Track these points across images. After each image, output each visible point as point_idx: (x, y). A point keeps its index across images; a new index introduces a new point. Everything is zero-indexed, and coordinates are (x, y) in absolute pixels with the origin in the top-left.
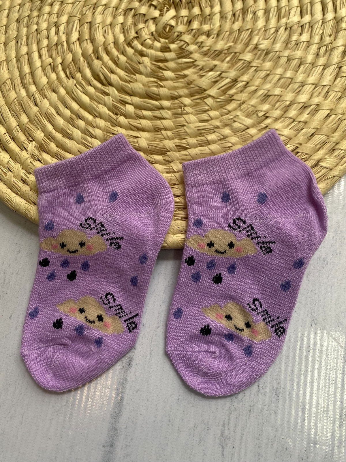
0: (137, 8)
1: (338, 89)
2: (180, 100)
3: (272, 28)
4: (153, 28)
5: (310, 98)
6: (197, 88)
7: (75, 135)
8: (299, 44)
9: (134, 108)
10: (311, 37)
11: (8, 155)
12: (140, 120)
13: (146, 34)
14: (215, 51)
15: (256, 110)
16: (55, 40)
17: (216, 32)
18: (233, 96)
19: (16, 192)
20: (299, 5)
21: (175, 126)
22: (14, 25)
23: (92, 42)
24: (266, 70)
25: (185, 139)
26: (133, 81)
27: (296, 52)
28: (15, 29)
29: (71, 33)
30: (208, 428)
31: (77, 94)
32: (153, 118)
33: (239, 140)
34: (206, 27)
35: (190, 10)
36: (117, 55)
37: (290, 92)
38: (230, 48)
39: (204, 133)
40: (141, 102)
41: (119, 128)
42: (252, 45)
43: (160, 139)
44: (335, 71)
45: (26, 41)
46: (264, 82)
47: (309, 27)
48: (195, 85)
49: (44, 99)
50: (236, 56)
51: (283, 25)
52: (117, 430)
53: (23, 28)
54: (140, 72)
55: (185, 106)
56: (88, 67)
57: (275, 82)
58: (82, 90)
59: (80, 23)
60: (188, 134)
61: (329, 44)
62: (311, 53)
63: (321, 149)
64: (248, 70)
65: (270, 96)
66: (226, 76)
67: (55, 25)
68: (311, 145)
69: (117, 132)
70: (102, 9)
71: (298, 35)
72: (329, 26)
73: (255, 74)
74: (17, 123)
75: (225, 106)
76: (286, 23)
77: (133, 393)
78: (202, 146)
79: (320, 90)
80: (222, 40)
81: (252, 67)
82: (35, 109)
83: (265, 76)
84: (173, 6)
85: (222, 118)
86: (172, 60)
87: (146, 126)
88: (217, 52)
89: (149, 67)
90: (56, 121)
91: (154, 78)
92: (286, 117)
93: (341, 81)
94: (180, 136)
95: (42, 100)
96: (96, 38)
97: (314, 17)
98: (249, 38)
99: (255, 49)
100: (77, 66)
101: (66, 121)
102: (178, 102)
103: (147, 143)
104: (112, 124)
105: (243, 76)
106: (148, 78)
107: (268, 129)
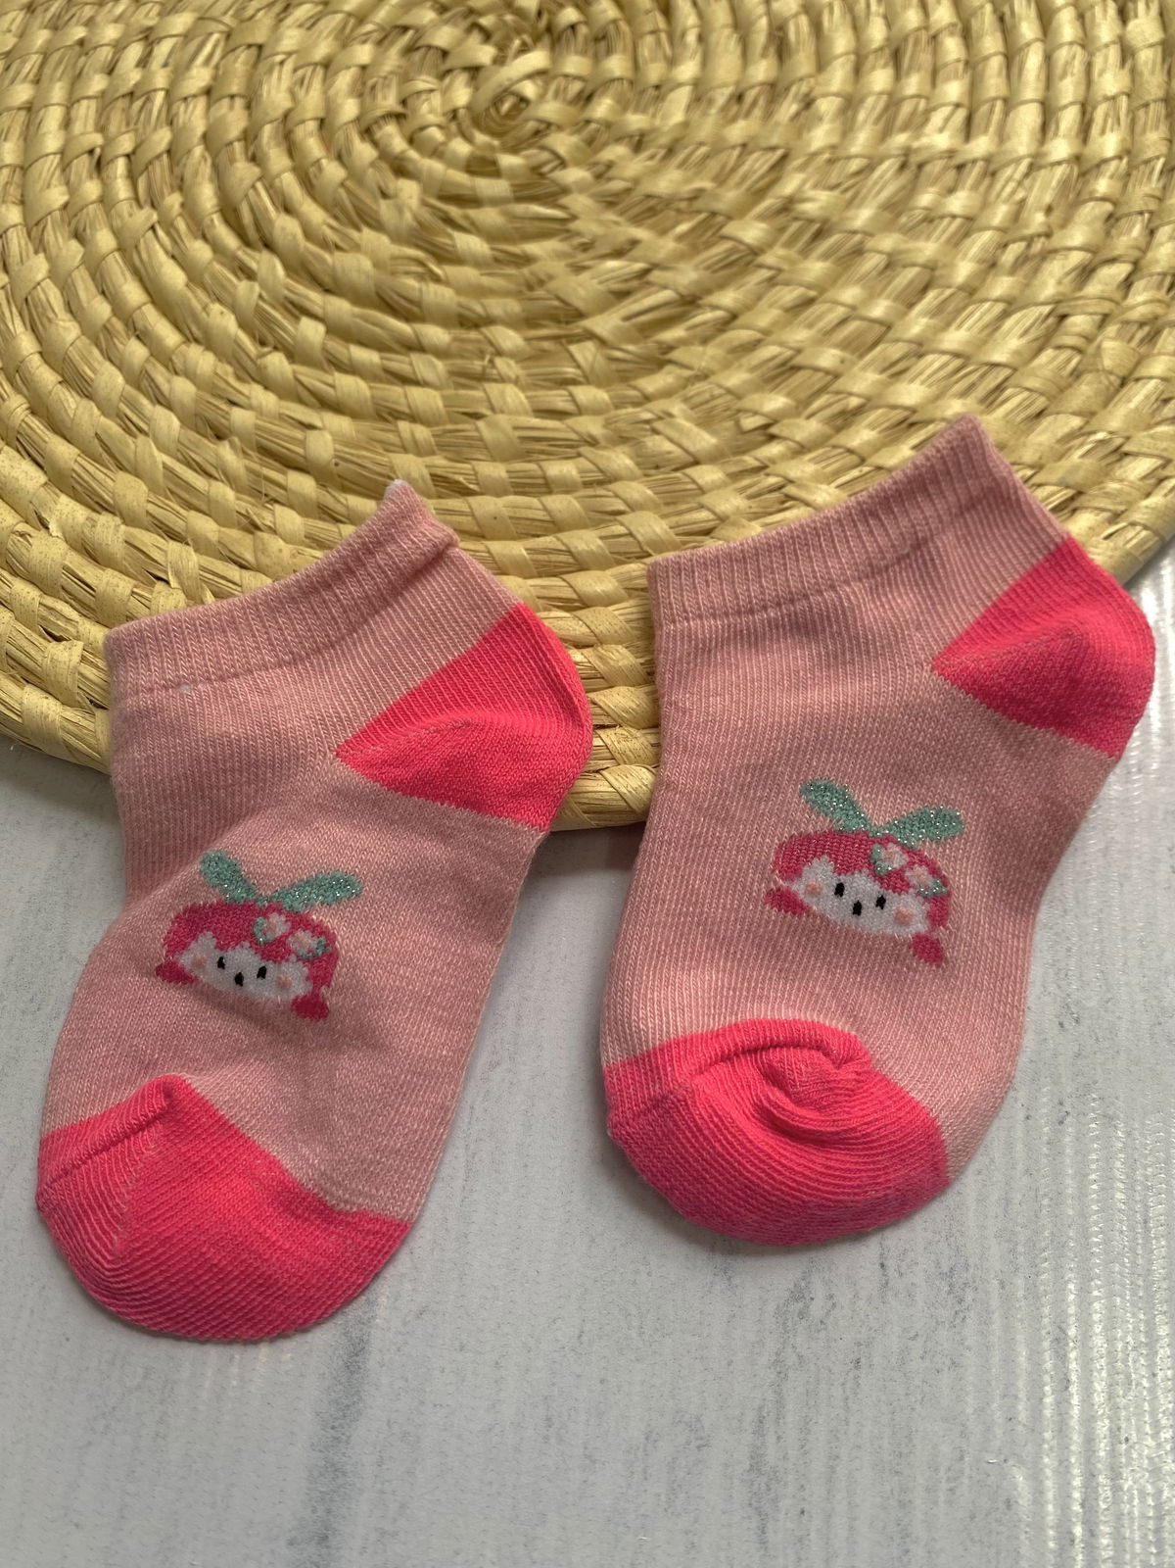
0: (424, 27)
1: (1037, 385)
2: (488, 334)
3: (856, 156)
4: (462, 96)
5: (938, 397)
6: (556, 303)
7: (103, 385)
8: (936, 222)
9: (328, 332)
10: (983, 204)
12: (337, 375)
13: (431, 111)
14: (649, 196)
15: (738, 406)
16: (130, 81)
17: (664, 140)
18: (670, 348)
20: (966, 102)
21: (448, 413)
23: (248, 107)
24: (804, 283)
25: (474, 463)
26: (345, 247)
27: (921, 244)
28: (13, 28)
29: (189, 68)
31: (149, 256)
32: (383, 375)
33: (655, 497)
34: (637, 121)
35: (597, 59)
36: (318, 161)
37: (872, 369)
38: (697, 195)
39: (542, 452)
40: (356, 316)
41: (257, 388)
42: (777, 198)
43: (387, 447)
44: (1044, 325)
45: (35, 70)
46: (789, 321)
47: (985, 175)
48: (548, 291)
49: (36, 252)
50: (712, 222)
51: (894, 153)
53: (39, 29)
54: (378, 221)
55: (499, 353)
56: (211, 180)
57: (828, 328)
58: (169, 247)
59: (226, 44)
60: (487, 448)
61: (1039, 236)
62: (969, 256)
64: (744, 274)
65: (796, 369)
66: (663, 282)
67: (146, 38)
69: (248, 398)
70: (311, 13)
71: (941, 191)
72: (1053, 177)
73: (766, 291)
75: (636, 378)
76: (908, 148)
79: (973, 378)
80: (680, 166)
81: (760, 266)
83: (796, 302)
84: (546, 40)
85: (613, 413)
86: (495, 202)
87: (349, 396)
88: (652, 202)
89: (411, 210)
90: (52, 329)
91: (418, 247)
92: (835, 447)
93: (1056, 362)
94: (458, 448)
95: (28, 255)
96: (265, 95)
97: (1008, 145)
98: (773, 176)
99: (784, 214)
100: (177, 170)
101: (89, 338)
102: (480, 337)
103: (335, 450)
104: (240, 372)
105: (721, 292)
106: (398, 247)
107: (763, 477)
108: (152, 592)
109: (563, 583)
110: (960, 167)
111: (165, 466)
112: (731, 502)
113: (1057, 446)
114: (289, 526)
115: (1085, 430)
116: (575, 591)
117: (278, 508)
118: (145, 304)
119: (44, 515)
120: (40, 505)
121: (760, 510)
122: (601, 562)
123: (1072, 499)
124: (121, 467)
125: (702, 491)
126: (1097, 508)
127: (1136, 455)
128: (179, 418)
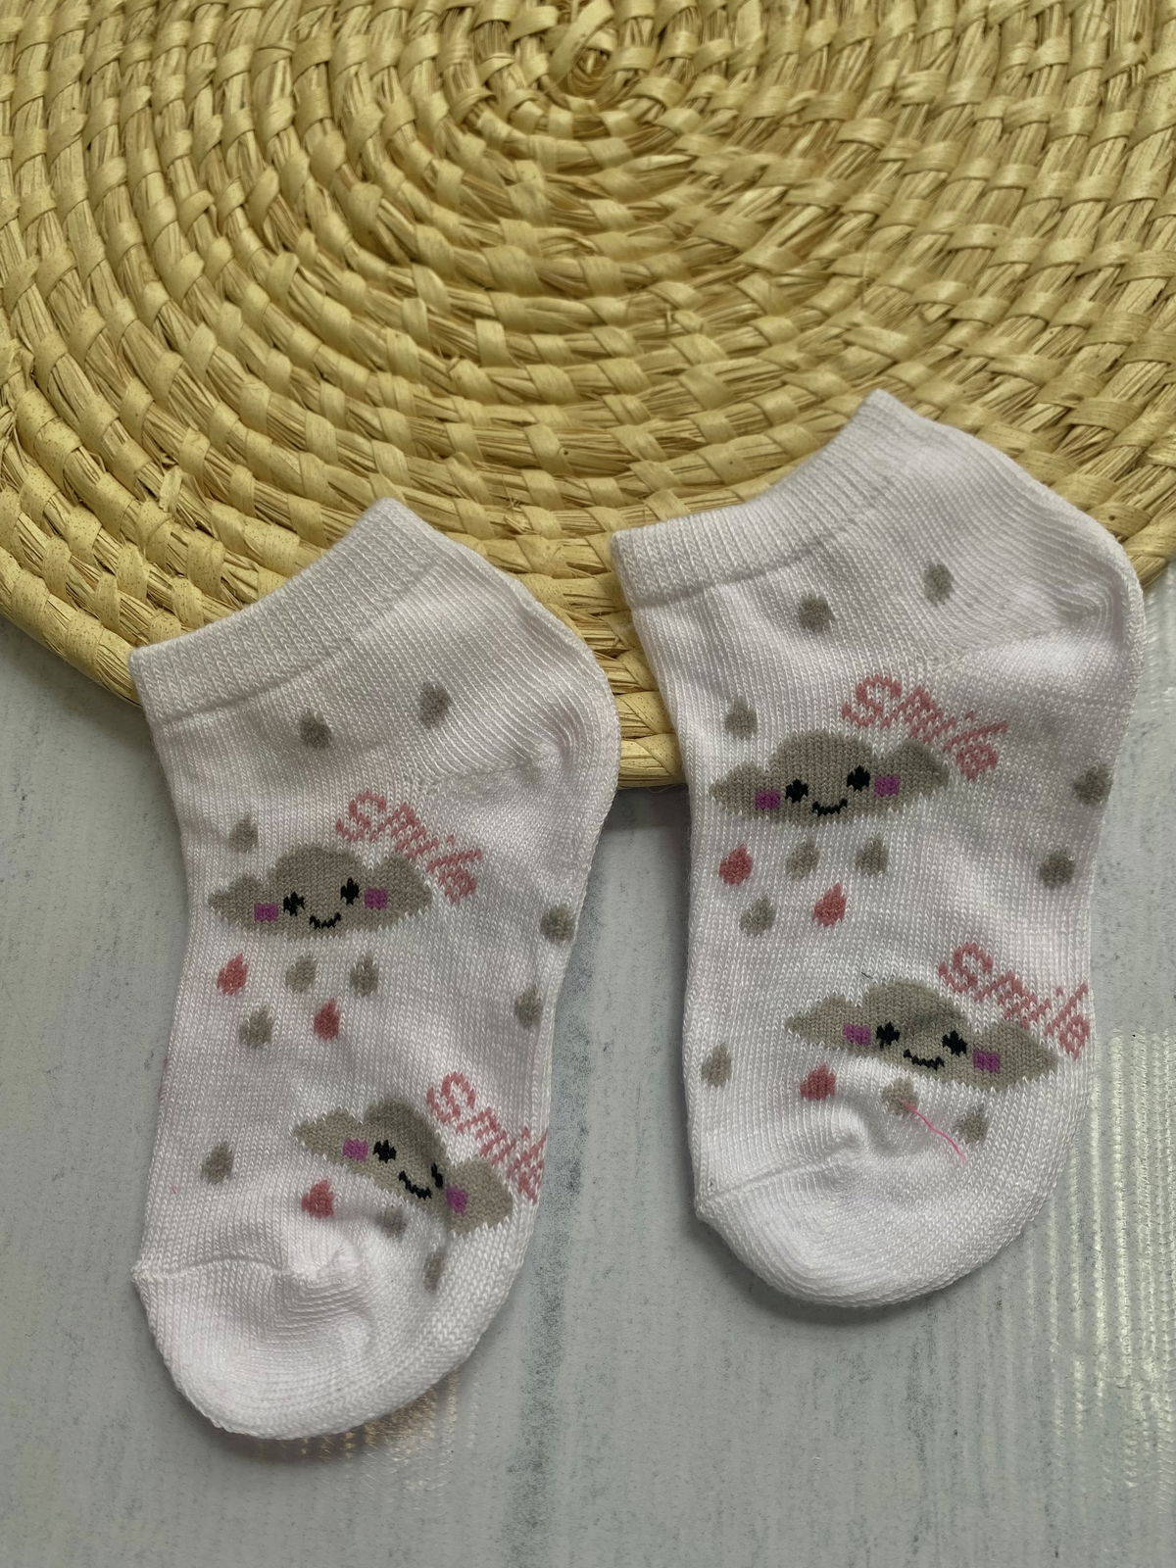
2: (658, 291)
3: (940, 30)
4: (539, 64)
5: (1093, 247)
6: (711, 246)
7: (315, 434)
8: (1036, 75)
9: (506, 328)
10: (1073, 48)
11: (95, 519)
12: (529, 367)
14: (758, 119)
15: (915, 300)
16: (214, 130)
17: (751, 59)
19: (133, 639)
21: (648, 376)
22: (72, 94)
23: (340, 127)
24: (933, 167)
25: (691, 416)
26: (491, 242)
27: (1030, 101)
28: (76, 104)
29: (268, 103)
30: (863, 1376)
31: (306, 298)
32: (573, 356)
34: (718, 48)
36: (430, 163)
37: (1023, 233)
38: (805, 106)
39: (750, 390)
40: (527, 307)
41: (459, 401)
42: (880, 89)
43: (604, 424)
44: (1167, 152)
45: (117, 143)
46: (931, 209)
47: (1064, 17)
48: (702, 237)
49: (196, 324)
50: (828, 130)
51: (976, 16)
52: (552, 1411)
53: (104, 99)
54: (512, 210)
55: (676, 307)
56: (335, 209)
57: (970, 204)
58: (321, 286)
59: (292, 70)
60: (696, 399)
61: (1136, 66)
62: (1078, 101)
63: (1148, 409)
64: (873, 173)
65: (955, 251)
66: (805, 201)
67: (211, 82)
68: (1113, 397)
69: (456, 411)
70: (364, 16)
71: (1030, 44)
73: (899, 186)
74: (112, 410)
75: (807, 298)
76: (986, 9)
77: (594, 1282)
78: (746, 433)
79: (1122, 218)
80: (776, 82)
81: (886, 161)
82: (171, 361)
83: (932, 187)
85: (803, 336)
86: (616, 162)
87: (550, 385)
88: (763, 125)
89: (540, 190)
90: (244, 394)
91: (560, 225)
92: (1019, 316)
94: (671, 407)
95: (190, 329)
96: (353, 110)
98: (867, 69)
99: (891, 103)
100: (299, 208)
101: (279, 392)
102: (651, 296)
103: (560, 440)
104: (435, 388)
105: (859, 195)
106: (541, 229)
107: (964, 360)
111: (407, 497)
112: (945, 391)
114: (543, 523)
117: (524, 507)
118: (319, 347)
121: (974, 392)
124: (364, 509)
125: (912, 387)
128: (402, 450)
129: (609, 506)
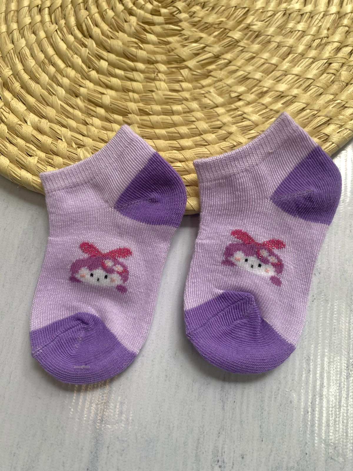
1: (321, 85)
2: (156, 66)
3: (270, 11)
5: (290, 88)
6: (177, 57)
7: (42, 79)
8: (294, 32)
9: (109, 64)
10: (308, 27)
12: (111, 78)
14: (206, 23)
15: (230, 90)
17: (211, 5)
18: (211, 71)
21: (144, 90)
24: (252, 52)
25: (151, 105)
26: (114, 38)
27: (288, 40)
31: (55, 40)
32: (125, 78)
33: (205, 117)
36: (106, 10)
37: (271, 79)
38: (221, 23)
39: (172, 102)
40: (117, 60)
41: (87, 81)
43: (126, 100)
44: (324, 66)
46: (247, 64)
47: (309, 17)
48: (175, 53)
49: (22, 38)
50: (225, 32)
51: (282, 10)
54: (124, 30)
55: (159, 72)
56: (74, 16)
57: (259, 66)
58: (61, 37)
60: (155, 101)
61: (325, 38)
62: (303, 44)
64: (234, 48)
65: (248, 78)
66: (209, 51)
69: (85, 84)
71: (296, 22)
72: (330, 19)
73: (240, 54)
75: (200, 80)
76: (286, 8)
78: (165, 115)
79: (301, 83)
80: (216, 13)
81: (239, 46)
82: (11, 46)
83: (249, 58)
85: (193, 91)
86: (159, 24)
87: (115, 84)
88: (207, 25)
89: (134, 26)
90: (27, 62)
91: (136, 38)
92: (259, 103)
93: (327, 78)
94: (147, 101)
95: (19, 39)
97: (317, 8)
98: (244, 17)
99: (247, 29)
100: (63, 12)
101: (38, 65)
102: (154, 67)
103: (111, 101)
104: (83, 77)
105: (226, 54)
106: (130, 38)
107: (237, 111)
108: (57, 143)
109: (177, 143)
110: (302, 15)
111: (61, 105)
112: (227, 119)
113: (325, 104)
114: (97, 123)
115: (333, 100)
116: (180, 145)
117: (94, 118)
118: (54, 55)
119: (26, 119)
120: (25, 116)
121: (235, 122)
122: (188, 136)
123: (328, 121)
124: (48, 105)
125: (219, 115)
126: (336, 124)
127: (349, 107)
128: (65, 91)
129: (118, 124)
